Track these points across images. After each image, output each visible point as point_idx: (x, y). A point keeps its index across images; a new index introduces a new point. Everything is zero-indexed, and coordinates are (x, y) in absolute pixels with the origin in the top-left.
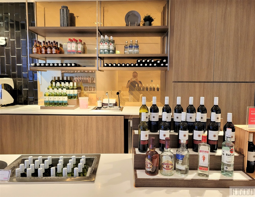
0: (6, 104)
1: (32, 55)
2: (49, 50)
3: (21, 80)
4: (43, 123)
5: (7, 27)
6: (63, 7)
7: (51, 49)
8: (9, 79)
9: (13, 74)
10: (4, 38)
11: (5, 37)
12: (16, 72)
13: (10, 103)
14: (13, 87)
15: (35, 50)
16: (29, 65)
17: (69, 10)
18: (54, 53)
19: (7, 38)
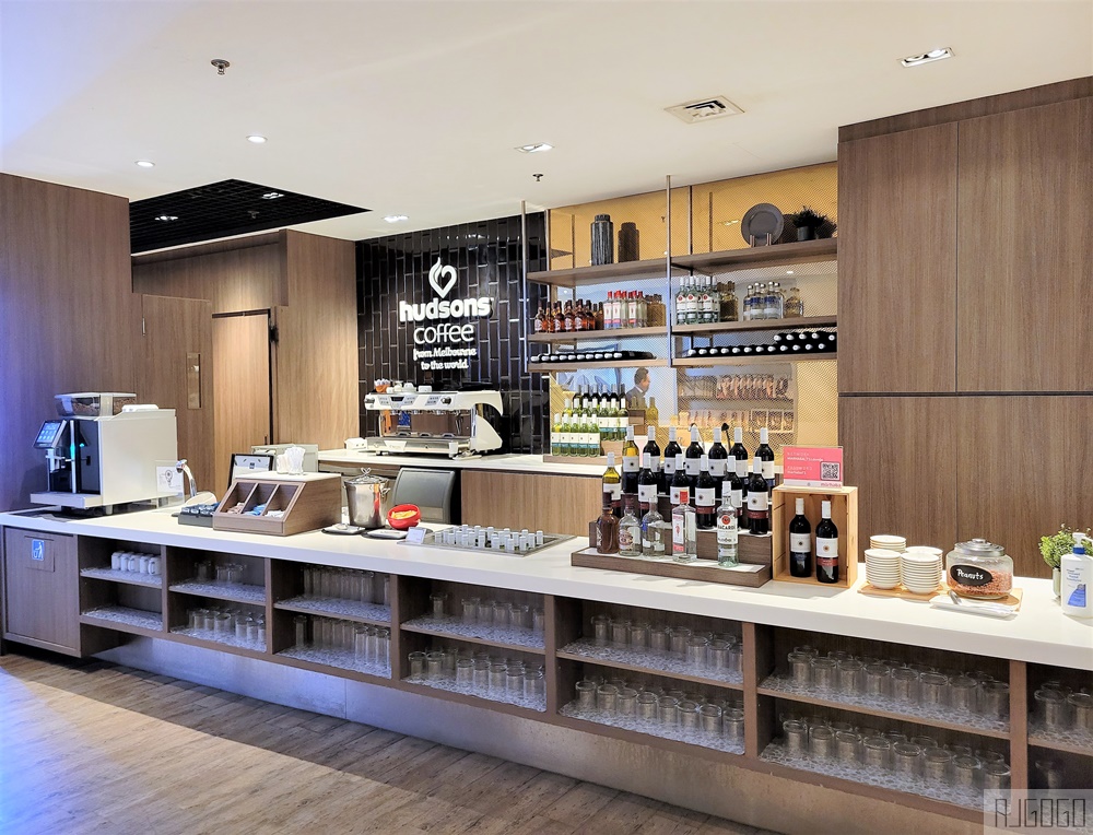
0: (486, 449)
1: (532, 337)
2: (568, 320)
3: (518, 395)
4: (540, 491)
5: (492, 273)
6: (599, 218)
7: (573, 317)
8: (494, 392)
9: (503, 380)
10: (486, 300)
11: (490, 296)
12: (509, 377)
13: (494, 448)
14: (501, 413)
15: (538, 324)
16: (526, 359)
17: (611, 223)
18: (580, 330)
19: (492, 299)
